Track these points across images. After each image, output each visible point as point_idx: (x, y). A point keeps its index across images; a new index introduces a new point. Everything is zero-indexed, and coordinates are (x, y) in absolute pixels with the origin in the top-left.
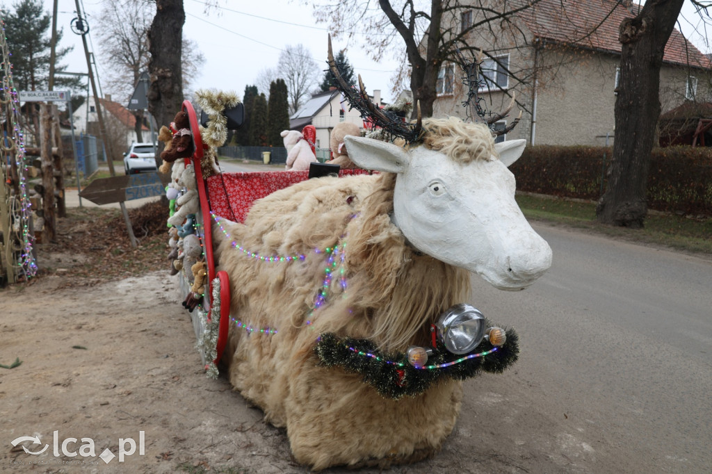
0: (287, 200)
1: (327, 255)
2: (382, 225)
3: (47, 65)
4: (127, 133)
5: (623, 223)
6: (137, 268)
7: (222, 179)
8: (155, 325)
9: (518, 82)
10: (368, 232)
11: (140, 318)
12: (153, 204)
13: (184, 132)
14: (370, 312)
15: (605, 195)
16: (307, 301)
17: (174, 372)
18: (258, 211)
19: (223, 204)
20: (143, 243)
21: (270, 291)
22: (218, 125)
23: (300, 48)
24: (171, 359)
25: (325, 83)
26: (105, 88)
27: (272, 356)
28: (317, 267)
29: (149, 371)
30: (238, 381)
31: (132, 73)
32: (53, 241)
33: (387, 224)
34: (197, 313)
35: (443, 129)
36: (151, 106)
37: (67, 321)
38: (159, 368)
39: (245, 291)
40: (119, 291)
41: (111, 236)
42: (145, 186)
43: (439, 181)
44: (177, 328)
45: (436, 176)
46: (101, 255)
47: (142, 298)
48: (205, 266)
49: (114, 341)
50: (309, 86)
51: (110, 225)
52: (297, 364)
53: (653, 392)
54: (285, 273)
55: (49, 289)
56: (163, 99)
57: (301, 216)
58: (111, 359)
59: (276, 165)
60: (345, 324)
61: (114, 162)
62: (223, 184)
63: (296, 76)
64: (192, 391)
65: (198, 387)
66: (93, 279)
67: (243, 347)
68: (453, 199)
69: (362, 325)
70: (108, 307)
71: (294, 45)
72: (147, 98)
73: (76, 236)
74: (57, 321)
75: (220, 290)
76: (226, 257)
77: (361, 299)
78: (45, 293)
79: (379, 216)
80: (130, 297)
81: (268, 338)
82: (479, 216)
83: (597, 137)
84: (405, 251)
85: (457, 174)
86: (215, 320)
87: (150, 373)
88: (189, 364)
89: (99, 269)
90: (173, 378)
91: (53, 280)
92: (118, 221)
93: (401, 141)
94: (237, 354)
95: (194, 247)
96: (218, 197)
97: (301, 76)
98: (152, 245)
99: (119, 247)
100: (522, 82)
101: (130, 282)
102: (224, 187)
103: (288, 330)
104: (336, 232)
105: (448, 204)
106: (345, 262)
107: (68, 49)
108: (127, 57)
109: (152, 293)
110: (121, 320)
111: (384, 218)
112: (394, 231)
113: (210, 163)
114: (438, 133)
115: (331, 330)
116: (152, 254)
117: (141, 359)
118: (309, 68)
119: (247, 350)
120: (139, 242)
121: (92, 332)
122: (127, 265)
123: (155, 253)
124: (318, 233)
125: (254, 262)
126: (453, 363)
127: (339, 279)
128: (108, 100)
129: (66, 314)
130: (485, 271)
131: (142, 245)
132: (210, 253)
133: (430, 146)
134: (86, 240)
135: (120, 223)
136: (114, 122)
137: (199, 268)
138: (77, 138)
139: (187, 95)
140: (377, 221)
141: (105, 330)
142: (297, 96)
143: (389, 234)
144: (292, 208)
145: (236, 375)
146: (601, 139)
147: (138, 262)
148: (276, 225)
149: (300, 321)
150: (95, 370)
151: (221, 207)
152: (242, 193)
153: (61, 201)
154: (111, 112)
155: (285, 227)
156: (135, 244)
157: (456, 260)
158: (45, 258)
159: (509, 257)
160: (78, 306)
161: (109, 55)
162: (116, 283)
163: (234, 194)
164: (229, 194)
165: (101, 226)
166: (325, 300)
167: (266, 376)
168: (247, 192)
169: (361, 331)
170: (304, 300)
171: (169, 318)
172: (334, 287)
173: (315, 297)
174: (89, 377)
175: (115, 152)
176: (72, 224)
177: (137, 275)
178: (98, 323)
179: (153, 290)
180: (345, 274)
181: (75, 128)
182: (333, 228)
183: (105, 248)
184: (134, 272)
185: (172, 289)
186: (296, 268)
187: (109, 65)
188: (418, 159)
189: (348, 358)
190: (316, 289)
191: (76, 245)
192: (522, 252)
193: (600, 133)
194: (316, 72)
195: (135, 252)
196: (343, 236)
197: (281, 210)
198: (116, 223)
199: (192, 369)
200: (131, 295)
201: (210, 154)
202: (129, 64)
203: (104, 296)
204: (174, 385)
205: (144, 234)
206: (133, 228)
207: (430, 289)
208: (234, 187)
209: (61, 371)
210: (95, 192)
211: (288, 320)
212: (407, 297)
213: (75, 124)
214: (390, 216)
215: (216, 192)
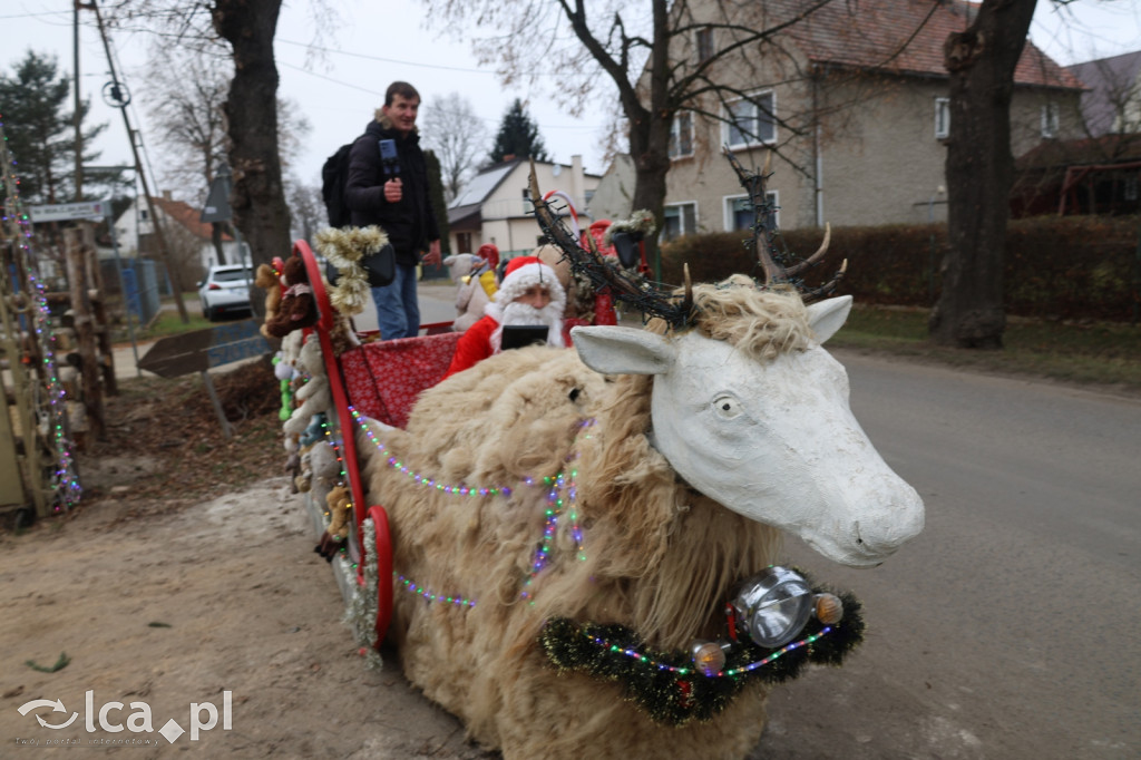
0: (470, 390)
1: (548, 487)
2: (636, 454)
3: (71, 153)
4: (201, 249)
5: (971, 343)
6: (235, 476)
7: (364, 355)
8: (273, 575)
9: (792, 134)
10: (614, 465)
11: (250, 565)
12: (251, 366)
13: (299, 289)
14: (626, 583)
15: (939, 302)
16: (520, 563)
17: (311, 657)
18: (428, 410)
19: (368, 393)
20: (241, 430)
21: (459, 543)
22: (355, 285)
23: (455, 99)
24: (304, 633)
25: (497, 150)
26: (161, 181)
27: (470, 641)
28: (532, 508)
29: (272, 657)
30: (417, 675)
31: (201, 157)
32: (102, 437)
33: (645, 450)
34: (339, 564)
35: (726, 305)
36: (237, 217)
37: (135, 579)
38: (287, 651)
39: (418, 541)
40: (213, 519)
41: (190, 422)
42: (237, 342)
43: (730, 394)
44: (308, 578)
45: (723, 386)
46: (177, 456)
47: (248, 529)
48: (347, 493)
49: (213, 609)
50: (473, 155)
51: (187, 404)
52: (512, 664)
53: (1056, 631)
54: (479, 515)
55: (104, 523)
56: (255, 206)
57: (500, 427)
58: (211, 640)
59: (431, 281)
60: (585, 602)
61: (185, 295)
62: (366, 362)
63: (451, 142)
64: (343, 688)
65: (351, 679)
66: (170, 502)
67: (421, 623)
68: (755, 423)
69: (613, 600)
70: (199, 548)
71: (445, 95)
72: (230, 206)
73: (137, 425)
74: (121, 579)
75: (374, 538)
76: (381, 483)
77: (608, 563)
78: (97, 530)
79: (630, 438)
80: (229, 528)
81: (461, 613)
82: (801, 451)
83: (916, 205)
84: (677, 493)
85: (758, 381)
86: (372, 585)
87: (274, 661)
88: (334, 639)
89: (178, 479)
90: (312, 666)
91: (107, 508)
92: (200, 396)
93: (658, 322)
94: (412, 633)
95: (328, 463)
96: (360, 383)
97: (460, 141)
98: (256, 433)
99: (205, 440)
100: (798, 132)
101: (228, 502)
102: (368, 366)
103: (493, 610)
104: (559, 453)
105: (747, 431)
106: (577, 503)
107: (102, 126)
108: (191, 132)
109: (265, 519)
110: (220, 570)
111: (639, 442)
112: (657, 463)
113: (344, 332)
114: (720, 311)
115: (565, 612)
116: (257, 448)
117: (258, 637)
118: (470, 128)
119: (427, 628)
120: (234, 428)
121: (177, 596)
122: (219, 471)
123: (263, 448)
124: (529, 453)
125: (428, 493)
126: (765, 661)
127: (570, 529)
128: (167, 200)
129: (134, 567)
130: (816, 538)
131: (239, 434)
132: (354, 475)
133: (708, 332)
134: (153, 431)
135: (202, 400)
136: (180, 233)
137: (338, 497)
138: (124, 262)
139: (288, 182)
140: (627, 446)
141: (197, 590)
142: (456, 172)
143: (651, 468)
144: (480, 406)
145: (412, 665)
146: (921, 208)
147: (237, 464)
148: (460, 436)
149: (512, 594)
150: (187, 663)
151: (365, 398)
152: (397, 373)
153: (109, 371)
154: (175, 218)
155: (474, 441)
156: (228, 433)
157: (764, 517)
158: (92, 467)
159: (857, 523)
160: (151, 551)
161: (164, 131)
162: (206, 505)
163: (386, 375)
164: (376, 377)
165: (174, 407)
166: (549, 558)
167: (461, 672)
168: (405, 371)
169: (613, 611)
170: (515, 561)
171: (295, 561)
172: (563, 541)
173: (532, 555)
174: (178, 676)
175: (185, 278)
176: (129, 406)
177: (238, 489)
178: (184, 580)
179: (264, 513)
180: (579, 521)
181: (119, 245)
182: (552, 447)
183: (183, 444)
184: (233, 483)
185: (295, 509)
186: (497, 508)
187: (165, 145)
188: (690, 354)
189: (596, 657)
190: (533, 543)
191: (138, 441)
192: (878, 513)
193: (920, 198)
194: (481, 133)
195: (231, 447)
196: (569, 458)
197: (463, 410)
198: (197, 402)
199: (339, 648)
200: (232, 526)
201: (342, 318)
202: (196, 143)
203: (189, 529)
204: (313, 678)
205: (241, 416)
206: (224, 406)
207: (719, 546)
208: (383, 365)
209: (135, 668)
210: (161, 359)
211: (493, 594)
212: (684, 562)
213: (120, 241)
214: (648, 436)
215: (356, 375)
